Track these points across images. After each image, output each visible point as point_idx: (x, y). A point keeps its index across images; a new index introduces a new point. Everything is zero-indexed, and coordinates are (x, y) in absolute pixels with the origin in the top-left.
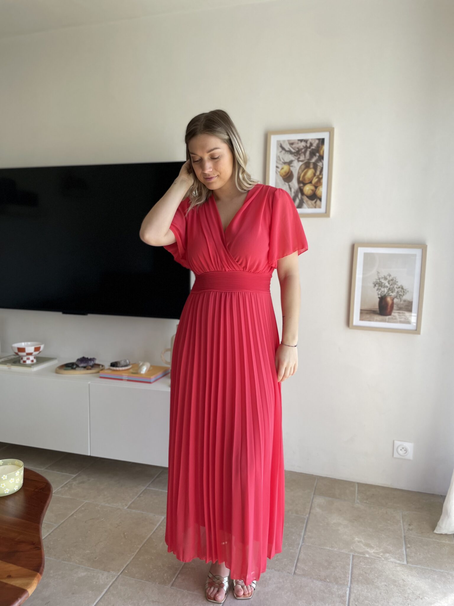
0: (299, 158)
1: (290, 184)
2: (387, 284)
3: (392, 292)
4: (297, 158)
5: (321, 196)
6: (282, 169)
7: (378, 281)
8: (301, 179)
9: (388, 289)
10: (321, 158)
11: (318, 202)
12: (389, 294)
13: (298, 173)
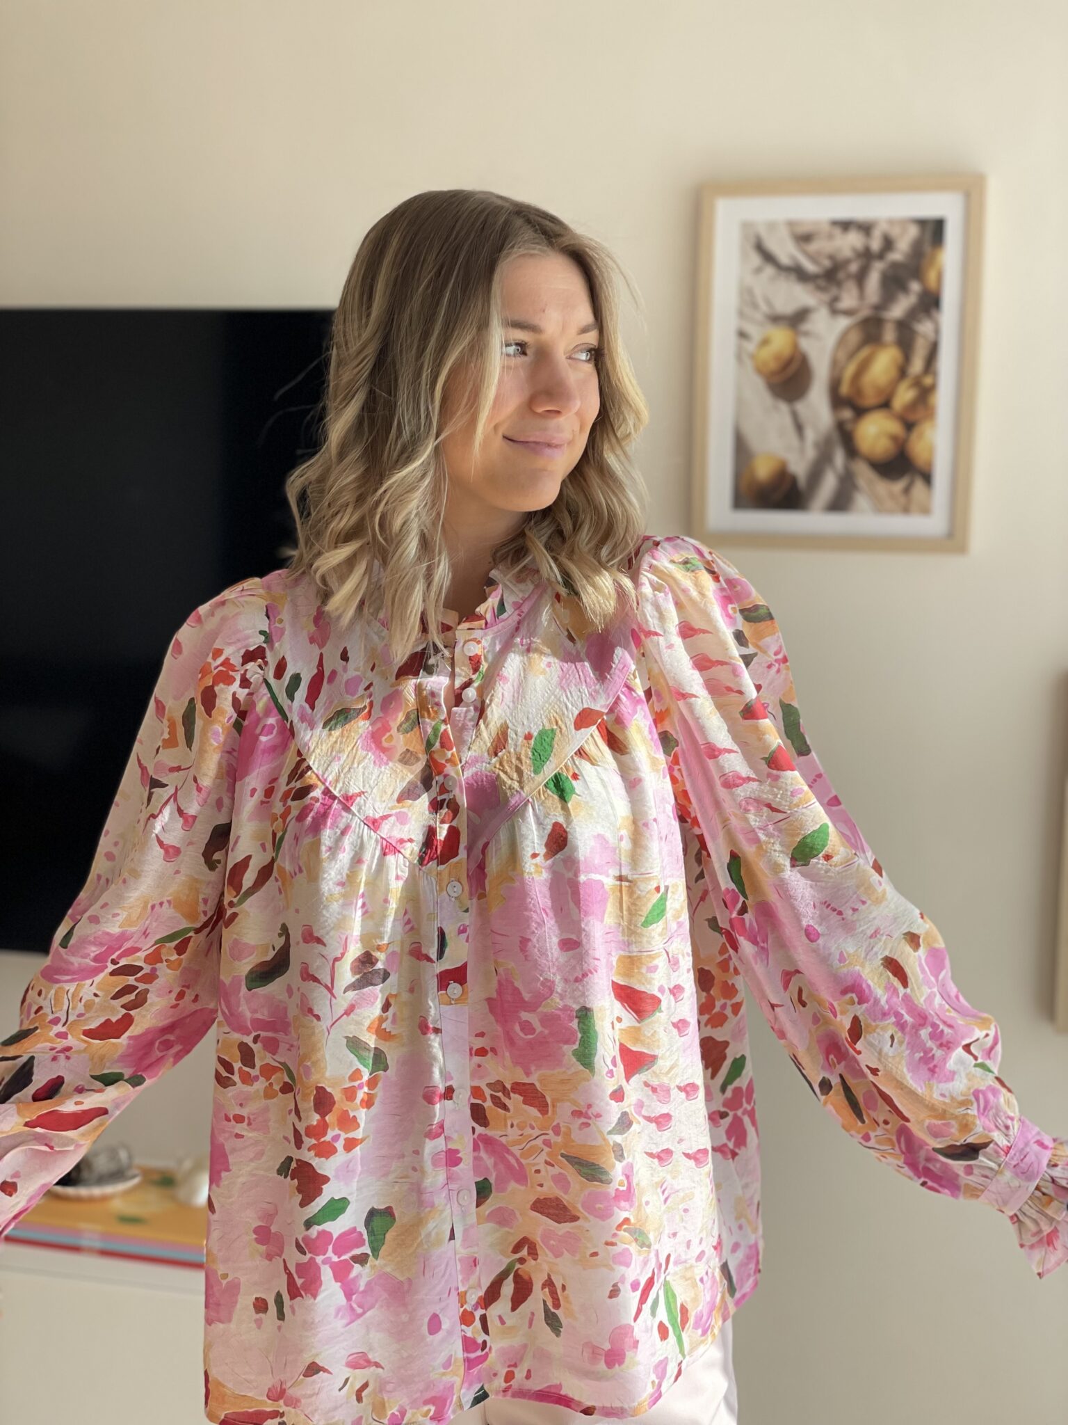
0: (836, 299)
1: (800, 407)
4: (826, 297)
5: (930, 464)
6: (765, 342)
8: (845, 389)
10: (930, 302)
11: (919, 486)
13: (835, 363)
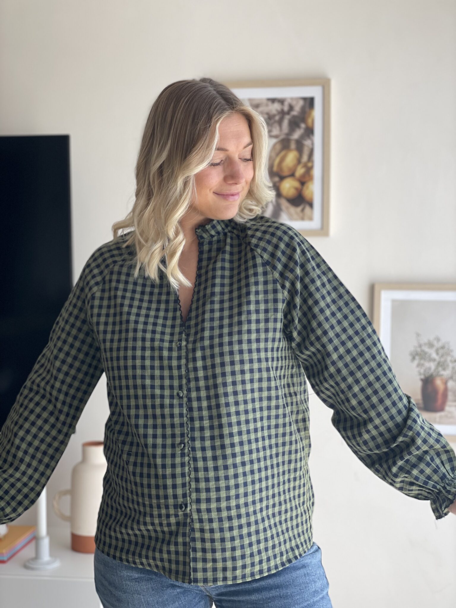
2: (434, 355)
3: (444, 369)
5: (312, 200)
7: (419, 350)
8: (275, 169)
9: (436, 363)
10: (310, 131)
11: (308, 209)
12: (438, 372)
13: (270, 158)
